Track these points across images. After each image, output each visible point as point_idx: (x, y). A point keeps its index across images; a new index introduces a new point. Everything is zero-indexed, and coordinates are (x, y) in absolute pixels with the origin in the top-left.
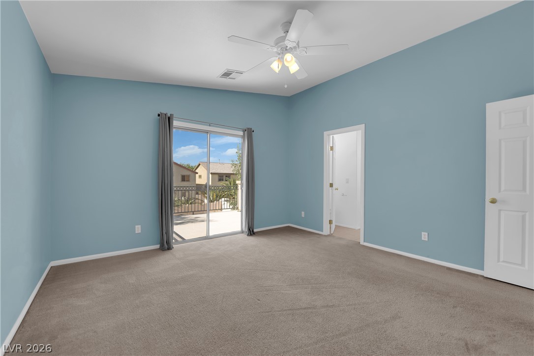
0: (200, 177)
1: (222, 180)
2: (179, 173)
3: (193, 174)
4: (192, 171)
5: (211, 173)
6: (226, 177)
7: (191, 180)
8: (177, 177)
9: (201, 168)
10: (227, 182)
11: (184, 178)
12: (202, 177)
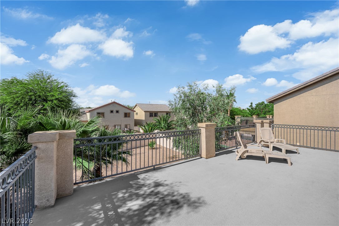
0: (137, 114)
1: (152, 116)
2: (122, 111)
3: (132, 112)
4: (132, 110)
5: (145, 111)
6: (155, 114)
7: (131, 116)
8: (122, 114)
9: (137, 108)
10: (158, 118)
11: (126, 115)
12: (138, 114)
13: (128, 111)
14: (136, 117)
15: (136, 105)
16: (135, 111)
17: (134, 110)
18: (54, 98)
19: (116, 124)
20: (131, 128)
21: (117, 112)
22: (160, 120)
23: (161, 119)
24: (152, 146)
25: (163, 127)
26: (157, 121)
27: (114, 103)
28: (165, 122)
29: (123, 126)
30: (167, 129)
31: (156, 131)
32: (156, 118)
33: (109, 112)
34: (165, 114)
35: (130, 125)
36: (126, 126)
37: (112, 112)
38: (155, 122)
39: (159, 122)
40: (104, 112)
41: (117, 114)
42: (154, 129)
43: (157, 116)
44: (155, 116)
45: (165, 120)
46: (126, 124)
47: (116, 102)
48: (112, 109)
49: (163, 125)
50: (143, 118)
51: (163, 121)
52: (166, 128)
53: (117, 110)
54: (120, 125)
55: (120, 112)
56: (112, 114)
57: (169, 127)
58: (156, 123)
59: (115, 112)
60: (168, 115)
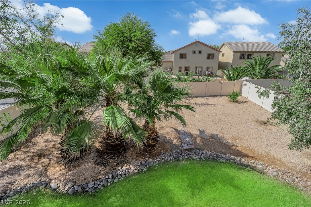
0: (223, 55)
1: (244, 58)
2: (206, 51)
3: (217, 52)
4: (217, 50)
5: (234, 52)
6: (249, 55)
7: (215, 57)
8: (204, 55)
9: (225, 47)
10: (252, 61)
11: (210, 56)
12: (225, 55)
13: (211, 51)
14: (221, 59)
15: (224, 44)
16: (221, 52)
17: (220, 50)
18: (136, 38)
19: (197, 66)
20: (213, 72)
21: (200, 52)
22: (254, 63)
23: (256, 63)
24: (234, 97)
25: (257, 73)
26: (249, 64)
27: (198, 42)
28: (262, 66)
29: (204, 69)
30: (265, 78)
31: (245, 78)
32: (248, 60)
33: (192, 52)
34: (266, 55)
35: (212, 67)
36: (208, 69)
37: (194, 52)
38: (246, 65)
39: (252, 66)
40: (187, 53)
41: (200, 55)
42: (242, 75)
43: (251, 58)
44: (248, 58)
45: (263, 64)
46: (208, 66)
47: (199, 41)
48: (194, 50)
49: (258, 70)
50: (230, 61)
51: (260, 64)
52: (262, 76)
53: (200, 50)
54: (202, 68)
55: (202, 52)
56: (194, 55)
57: (268, 75)
58: (247, 67)
59: (197, 52)
60: (270, 56)
